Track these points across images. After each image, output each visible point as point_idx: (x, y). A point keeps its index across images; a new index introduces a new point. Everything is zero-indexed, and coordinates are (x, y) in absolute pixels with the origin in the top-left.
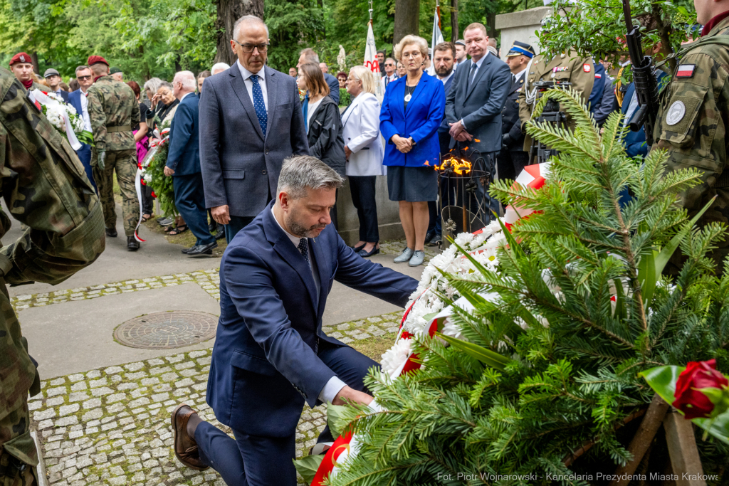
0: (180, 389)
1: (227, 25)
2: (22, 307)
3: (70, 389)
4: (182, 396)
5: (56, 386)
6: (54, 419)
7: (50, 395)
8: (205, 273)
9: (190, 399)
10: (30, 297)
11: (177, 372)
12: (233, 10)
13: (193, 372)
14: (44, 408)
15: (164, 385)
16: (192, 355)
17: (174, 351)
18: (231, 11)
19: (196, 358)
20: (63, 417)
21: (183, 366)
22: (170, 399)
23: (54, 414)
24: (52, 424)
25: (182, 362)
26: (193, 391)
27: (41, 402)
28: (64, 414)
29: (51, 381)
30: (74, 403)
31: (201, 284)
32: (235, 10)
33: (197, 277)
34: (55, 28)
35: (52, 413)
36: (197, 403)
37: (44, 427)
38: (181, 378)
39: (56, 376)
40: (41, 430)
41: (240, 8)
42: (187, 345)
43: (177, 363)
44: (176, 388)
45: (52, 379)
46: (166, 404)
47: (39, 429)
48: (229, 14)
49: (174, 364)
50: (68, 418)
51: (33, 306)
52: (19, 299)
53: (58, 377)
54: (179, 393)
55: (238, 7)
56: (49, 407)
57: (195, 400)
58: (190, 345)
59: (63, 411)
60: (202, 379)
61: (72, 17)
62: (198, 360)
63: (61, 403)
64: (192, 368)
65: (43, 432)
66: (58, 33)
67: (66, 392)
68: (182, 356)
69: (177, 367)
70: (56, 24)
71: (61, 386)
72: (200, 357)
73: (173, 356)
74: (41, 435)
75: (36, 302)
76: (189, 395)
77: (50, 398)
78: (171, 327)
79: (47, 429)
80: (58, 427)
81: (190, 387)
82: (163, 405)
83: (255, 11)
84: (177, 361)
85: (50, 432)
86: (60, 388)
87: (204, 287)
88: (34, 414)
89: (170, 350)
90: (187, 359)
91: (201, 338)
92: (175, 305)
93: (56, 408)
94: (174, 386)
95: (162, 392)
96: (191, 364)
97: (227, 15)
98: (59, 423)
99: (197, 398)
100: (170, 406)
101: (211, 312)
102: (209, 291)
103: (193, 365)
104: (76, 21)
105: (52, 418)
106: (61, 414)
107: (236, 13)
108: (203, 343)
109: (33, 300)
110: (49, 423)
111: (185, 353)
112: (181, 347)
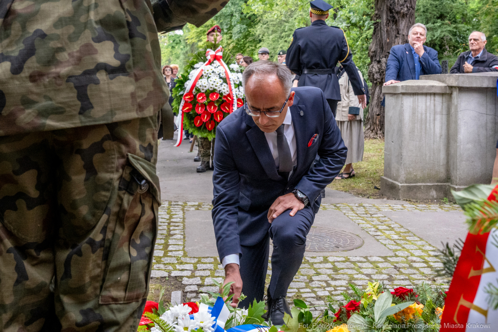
0: (316, 282)
1: (383, 17)
2: (189, 209)
3: (217, 266)
4: (318, 287)
5: (206, 263)
6: (199, 286)
7: (199, 268)
8: (349, 206)
9: (325, 290)
10: (197, 203)
11: (315, 269)
12: (389, 5)
13: (330, 272)
14: (193, 276)
15: (302, 277)
16: (331, 259)
17: (314, 254)
18: (387, 6)
19: (335, 262)
20: (208, 286)
21: (321, 266)
22: (306, 288)
23: (200, 282)
24: (197, 289)
25: (320, 263)
26: (329, 285)
27: (191, 272)
28: (209, 284)
29: (202, 259)
30: (219, 277)
31: (344, 212)
32: (391, 5)
33: (341, 207)
34: (246, 43)
35: (198, 281)
36: (332, 295)
37: (189, 290)
38: (318, 274)
39: (207, 256)
40: (187, 292)
41: (395, 3)
42: (326, 252)
43: (316, 263)
44: (313, 281)
45: (203, 258)
46: (302, 291)
47: (185, 291)
48: (385, 8)
49: (313, 263)
50: (212, 287)
51: (198, 209)
52: (188, 204)
53: (208, 257)
54: (315, 284)
55: (393, 2)
56: (197, 277)
57: (330, 292)
58: (329, 252)
59: (208, 281)
60: (339, 278)
61: (260, 34)
62: (336, 263)
63: (207, 275)
64: (330, 269)
65: (188, 294)
66: (248, 47)
67: (213, 269)
68: (322, 259)
69: (315, 266)
70: (248, 40)
71: (209, 263)
72: (339, 262)
73: (313, 258)
74: (186, 296)
75: (201, 207)
76: (324, 288)
77: (198, 270)
78: (313, 238)
79: (192, 292)
80: (202, 292)
81: (326, 282)
82: (299, 291)
83: (408, 5)
84: (316, 261)
85: (194, 295)
86: (208, 265)
87: (347, 214)
88: (183, 279)
89: (310, 253)
90: (326, 260)
91: (340, 248)
92: (319, 223)
93: (202, 278)
94: (311, 278)
95: (299, 282)
96: (329, 265)
97: (383, 9)
98: (203, 289)
99: (332, 291)
100: (305, 293)
101: (352, 232)
102: (351, 217)
103: (331, 266)
104: (262, 37)
105: (197, 285)
106: (205, 283)
107: (392, 7)
108: (342, 252)
109: (199, 206)
110: (195, 288)
111: (324, 257)
112: (320, 252)
